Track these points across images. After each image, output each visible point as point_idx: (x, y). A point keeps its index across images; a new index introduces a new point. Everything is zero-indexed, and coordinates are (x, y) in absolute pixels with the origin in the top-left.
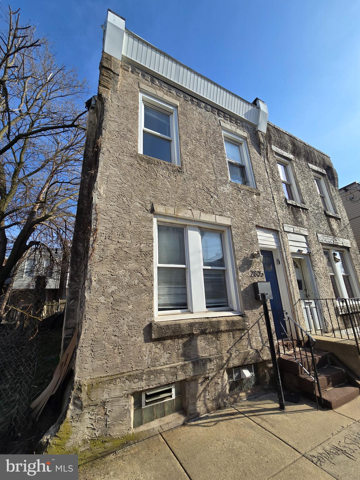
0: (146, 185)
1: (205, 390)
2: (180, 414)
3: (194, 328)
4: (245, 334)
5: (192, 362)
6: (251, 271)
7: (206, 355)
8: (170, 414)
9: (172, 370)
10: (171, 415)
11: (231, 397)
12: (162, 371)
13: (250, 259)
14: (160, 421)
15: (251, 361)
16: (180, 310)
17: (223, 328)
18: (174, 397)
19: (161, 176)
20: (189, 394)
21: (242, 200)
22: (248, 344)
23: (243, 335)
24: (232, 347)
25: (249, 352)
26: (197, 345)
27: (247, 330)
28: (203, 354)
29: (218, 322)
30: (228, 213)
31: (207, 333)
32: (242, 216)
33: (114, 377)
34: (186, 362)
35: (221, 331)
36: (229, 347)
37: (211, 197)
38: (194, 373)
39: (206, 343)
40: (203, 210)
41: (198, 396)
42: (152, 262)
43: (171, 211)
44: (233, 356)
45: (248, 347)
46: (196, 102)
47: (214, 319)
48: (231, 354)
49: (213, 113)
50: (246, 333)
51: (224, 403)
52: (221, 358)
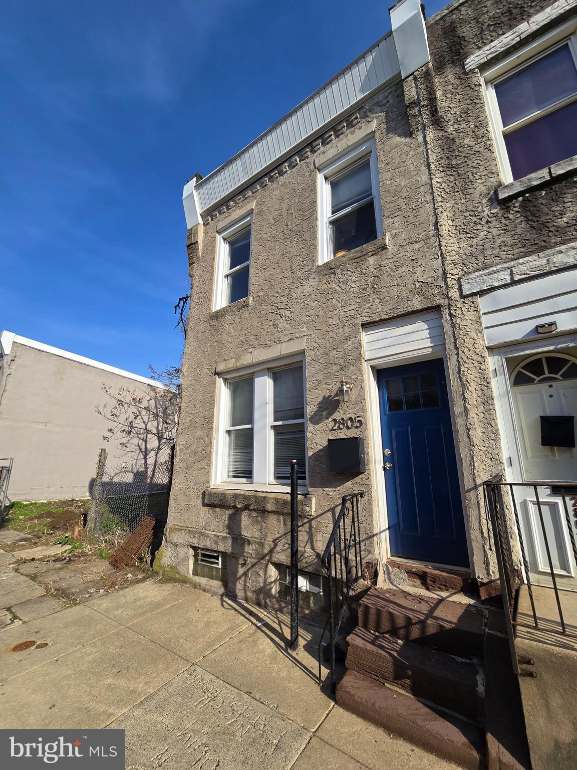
0: (214, 345)
1: (245, 574)
2: (223, 585)
3: (238, 501)
4: (303, 524)
5: (232, 538)
6: (334, 420)
7: (248, 535)
8: (216, 580)
9: (216, 539)
10: (217, 582)
11: (278, 601)
12: (207, 536)
13: (336, 398)
14: (208, 581)
15: (306, 567)
16: (245, 479)
17: (270, 507)
18: (220, 566)
19: (227, 326)
20: (229, 570)
21: (337, 288)
22: (308, 541)
23: (300, 524)
24: (280, 537)
25: (304, 553)
26: (240, 521)
27: (308, 518)
28: (245, 533)
29: (265, 498)
30: (305, 329)
31: (252, 509)
32: (330, 320)
33: (183, 528)
34: (229, 535)
35: (268, 512)
36: (277, 536)
37: (281, 317)
38: (232, 550)
39: (250, 521)
40: (266, 344)
41: (238, 577)
42: (212, 427)
43: (231, 364)
44: (278, 548)
45: (306, 545)
46: (276, 174)
47: (261, 494)
48: (276, 545)
49: (303, 160)
50: (306, 523)
51: (266, 603)
52: (262, 545)
